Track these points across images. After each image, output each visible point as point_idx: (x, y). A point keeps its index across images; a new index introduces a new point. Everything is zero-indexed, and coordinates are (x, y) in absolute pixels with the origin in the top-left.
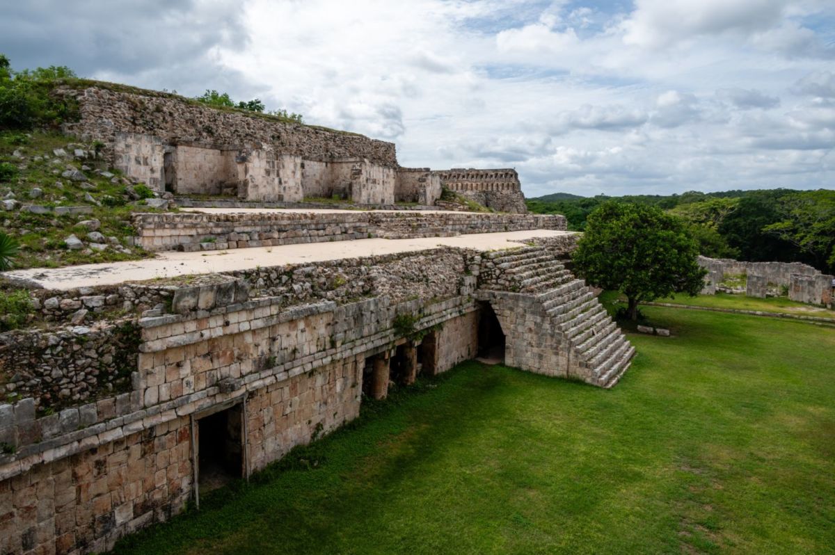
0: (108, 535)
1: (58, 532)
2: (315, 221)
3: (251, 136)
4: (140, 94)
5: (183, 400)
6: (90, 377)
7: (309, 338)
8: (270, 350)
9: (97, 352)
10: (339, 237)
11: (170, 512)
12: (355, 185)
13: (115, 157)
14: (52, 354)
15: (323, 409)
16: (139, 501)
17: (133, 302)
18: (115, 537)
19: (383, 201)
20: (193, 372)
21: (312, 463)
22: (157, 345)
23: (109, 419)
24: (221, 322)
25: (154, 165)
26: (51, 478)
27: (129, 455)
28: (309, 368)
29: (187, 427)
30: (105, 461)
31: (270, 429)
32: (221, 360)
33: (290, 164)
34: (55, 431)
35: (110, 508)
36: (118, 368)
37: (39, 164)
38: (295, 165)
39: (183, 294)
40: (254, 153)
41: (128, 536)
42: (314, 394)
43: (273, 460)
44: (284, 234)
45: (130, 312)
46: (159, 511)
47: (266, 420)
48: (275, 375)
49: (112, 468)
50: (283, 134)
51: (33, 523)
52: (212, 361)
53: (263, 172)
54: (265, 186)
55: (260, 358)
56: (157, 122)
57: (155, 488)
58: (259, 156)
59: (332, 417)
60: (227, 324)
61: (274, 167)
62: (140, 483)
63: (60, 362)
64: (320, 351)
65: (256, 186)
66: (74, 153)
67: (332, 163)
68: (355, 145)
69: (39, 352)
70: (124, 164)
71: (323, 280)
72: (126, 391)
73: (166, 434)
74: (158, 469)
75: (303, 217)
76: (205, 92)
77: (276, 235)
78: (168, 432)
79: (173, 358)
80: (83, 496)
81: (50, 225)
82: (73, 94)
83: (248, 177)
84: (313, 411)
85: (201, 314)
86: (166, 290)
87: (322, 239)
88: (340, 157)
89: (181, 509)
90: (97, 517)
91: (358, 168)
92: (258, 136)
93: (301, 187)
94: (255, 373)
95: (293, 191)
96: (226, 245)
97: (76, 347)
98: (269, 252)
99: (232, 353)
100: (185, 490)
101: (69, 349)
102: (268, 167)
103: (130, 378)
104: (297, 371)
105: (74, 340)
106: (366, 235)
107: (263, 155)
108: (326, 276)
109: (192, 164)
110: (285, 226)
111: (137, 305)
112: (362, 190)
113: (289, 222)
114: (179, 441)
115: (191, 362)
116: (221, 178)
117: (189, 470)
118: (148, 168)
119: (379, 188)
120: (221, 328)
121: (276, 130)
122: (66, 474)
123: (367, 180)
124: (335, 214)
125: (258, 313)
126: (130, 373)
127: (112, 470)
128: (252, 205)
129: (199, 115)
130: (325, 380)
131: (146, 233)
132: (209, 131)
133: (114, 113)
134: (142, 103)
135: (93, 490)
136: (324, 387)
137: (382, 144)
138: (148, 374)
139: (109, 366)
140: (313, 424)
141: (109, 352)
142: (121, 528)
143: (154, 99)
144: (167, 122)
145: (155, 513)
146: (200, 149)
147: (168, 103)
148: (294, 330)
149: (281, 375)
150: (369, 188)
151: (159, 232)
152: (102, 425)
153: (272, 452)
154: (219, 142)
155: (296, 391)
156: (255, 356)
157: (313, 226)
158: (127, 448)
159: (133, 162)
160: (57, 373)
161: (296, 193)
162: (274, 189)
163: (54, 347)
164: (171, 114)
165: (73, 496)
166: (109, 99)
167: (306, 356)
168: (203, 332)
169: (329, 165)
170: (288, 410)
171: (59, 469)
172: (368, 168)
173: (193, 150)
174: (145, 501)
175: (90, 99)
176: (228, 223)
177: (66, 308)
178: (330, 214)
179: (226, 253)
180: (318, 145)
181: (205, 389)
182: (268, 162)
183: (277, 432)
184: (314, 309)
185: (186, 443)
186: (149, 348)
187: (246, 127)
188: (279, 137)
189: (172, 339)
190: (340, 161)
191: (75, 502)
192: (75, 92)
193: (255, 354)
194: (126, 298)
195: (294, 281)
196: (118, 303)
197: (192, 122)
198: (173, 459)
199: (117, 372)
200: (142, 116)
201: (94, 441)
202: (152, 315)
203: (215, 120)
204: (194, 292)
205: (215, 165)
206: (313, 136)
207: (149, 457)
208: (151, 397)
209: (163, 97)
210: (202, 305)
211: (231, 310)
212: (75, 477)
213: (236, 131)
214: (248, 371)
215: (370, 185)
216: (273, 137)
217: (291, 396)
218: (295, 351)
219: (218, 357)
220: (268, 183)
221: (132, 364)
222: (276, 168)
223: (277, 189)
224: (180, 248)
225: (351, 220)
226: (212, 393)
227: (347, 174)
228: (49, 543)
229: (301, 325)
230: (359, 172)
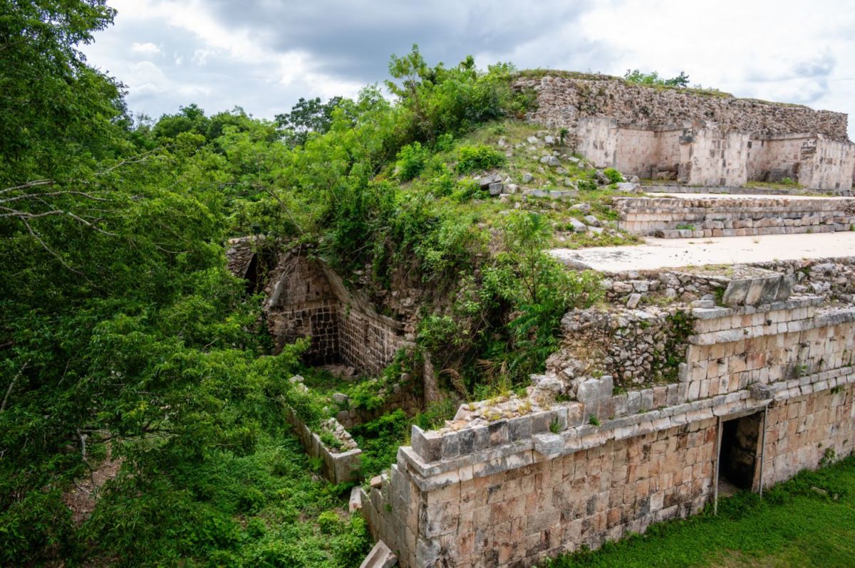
0: (643, 518)
1: (610, 505)
2: (788, 209)
3: (685, 114)
4: (585, 79)
5: (719, 400)
6: (646, 362)
7: (836, 349)
8: (798, 357)
9: (653, 339)
10: (817, 228)
11: (690, 510)
12: (804, 166)
13: (577, 142)
14: (622, 336)
15: (835, 433)
16: (670, 492)
17: (677, 290)
18: (647, 521)
19: (838, 185)
20: (729, 372)
21: (831, 494)
22: (707, 339)
23: (662, 407)
24: (762, 321)
25: (608, 149)
26: (612, 454)
27: (668, 445)
28: (833, 384)
29: (714, 428)
30: (650, 447)
31: (783, 445)
32: (755, 362)
33: (737, 142)
34: (624, 410)
35: (647, 493)
36: (667, 357)
37: (520, 151)
38: (742, 144)
39: (736, 287)
40: (701, 132)
41: (658, 524)
42: (829, 414)
43: (780, 480)
44: (758, 223)
45: (675, 299)
46: (683, 507)
47: (781, 434)
48: (799, 387)
49: (654, 455)
50: (717, 110)
51: (596, 492)
52: (746, 361)
53: (707, 153)
54: (708, 169)
55: (788, 365)
56: (598, 106)
57: (682, 484)
58: (705, 136)
59: (841, 445)
60: (769, 323)
61: (719, 147)
62: (672, 475)
63: (627, 344)
64: (845, 366)
65: (699, 169)
66: (544, 140)
67: (770, 140)
68: (798, 117)
69: (611, 332)
70: (584, 149)
71: (843, 280)
72: (675, 382)
73: (697, 431)
74: (687, 465)
75: (775, 204)
76: (626, 72)
77: (750, 223)
78: (699, 430)
79: (716, 354)
80: (631, 476)
81: (551, 208)
82: (531, 85)
83: (692, 158)
84: (824, 433)
85: (750, 309)
86: (717, 281)
87: (798, 229)
88: (779, 134)
89: (699, 510)
90: (638, 498)
91: (810, 145)
92: (691, 114)
93: (745, 169)
94: (782, 381)
95: (736, 174)
96: (702, 232)
97: (639, 331)
98: (756, 242)
99: (764, 357)
100: (705, 492)
101: (634, 332)
102: (713, 148)
103: (677, 369)
104: (821, 386)
105: (638, 324)
106: (847, 226)
107: (710, 134)
108: (846, 275)
109: (628, 148)
110: (756, 213)
111: (682, 294)
112: (814, 172)
113: (761, 209)
114: (706, 441)
115: (729, 361)
116: (652, 162)
117: (710, 473)
118: (603, 152)
119: (835, 169)
120: (761, 327)
121: (710, 106)
122: (622, 454)
123: (821, 160)
124: (811, 200)
125: (797, 314)
126: (678, 363)
127: (654, 456)
128: (697, 189)
129: (636, 96)
130: (842, 399)
131: (630, 218)
132: (645, 111)
133: (564, 100)
134: (587, 88)
135: (638, 473)
136: (840, 408)
137: (831, 115)
138: (694, 367)
139: (660, 353)
140: (823, 449)
141: (662, 339)
142: (653, 515)
143: (597, 82)
144: (607, 106)
145: (679, 508)
146: (636, 132)
147: (610, 86)
148: (822, 338)
149: (806, 387)
150: (823, 170)
151: (640, 218)
152: (657, 412)
153: (781, 471)
154: (654, 122)
155: (812, 408)
156: (784, 362)
157: (785, 215)
158: (667, 438)
159: (591, 146)
160: (624, 354)
161: (740, 176)
162: (717, 172)
163: (624, 328)
164: (612, 97)
165: (624, 474)
166: (561, 86)
167: (831, 369)
168: (747, 329)
169: (765, 143)
170: (802, 428)
171: (619, 447)
172: (824, 145)
173: (630, 132)
174: (673, 494)
175: (547, 87)
176: (702, 209)
177: (620, 290)
178: (805, 201)
179: (711, 242)
180: (754, 120)
181: (737, 391)
182: (714, 142)
183: (789, 450)
184: (849, 315)
185: (711, 444)
186: (702, 341)
187: (680, 104)
188: (712, 114)
189: (720, 334)
190: (781, 138)
191: (624, 481)
192: (533, 82)
193: (784, 359)
194: (668, 285)
195: (811, 279)
196: (659, 289)
197: (630, 104)
198: (699, 459)
199: (665, 361)
200: (586, 101)
201: (648, 426)
202: (705, 306)
203: (652, 100)
204: (746, 285)
205: (648, 148)
206: (749, 110)
207: (682, 451)
208: (693, 392)
209: (604, 79)
210: (749, 300)
211: (775, 308)
212: (629, 457)
213: (670, 110)
214: (776, 378)
215: (824, 165)
216: (706, 114)
217: (807, 414)
218: (821, 362)
219: (753, 358)
220: (711, 165)
221: (680, 354)
222: (721, 149)
223: (720, 171)
224: (659, 235)
225: (829, 208)
226: (744, 397)
227: (790, 154)
228: (603, 512)
229: (831, 333)
230: (813, 150)
